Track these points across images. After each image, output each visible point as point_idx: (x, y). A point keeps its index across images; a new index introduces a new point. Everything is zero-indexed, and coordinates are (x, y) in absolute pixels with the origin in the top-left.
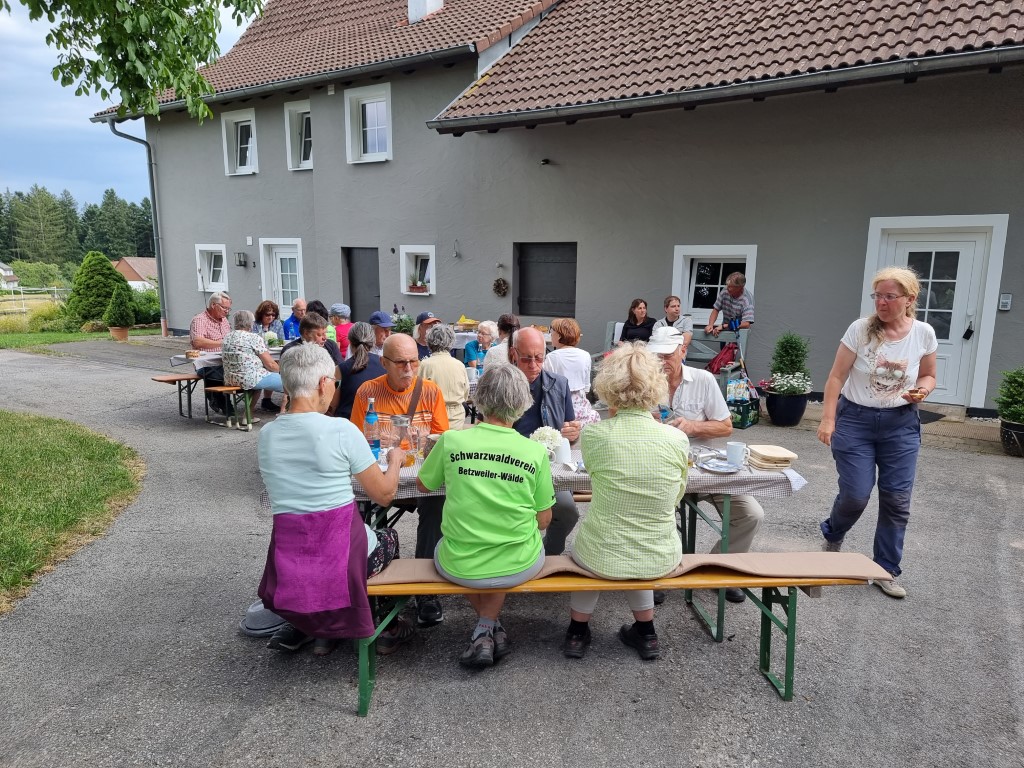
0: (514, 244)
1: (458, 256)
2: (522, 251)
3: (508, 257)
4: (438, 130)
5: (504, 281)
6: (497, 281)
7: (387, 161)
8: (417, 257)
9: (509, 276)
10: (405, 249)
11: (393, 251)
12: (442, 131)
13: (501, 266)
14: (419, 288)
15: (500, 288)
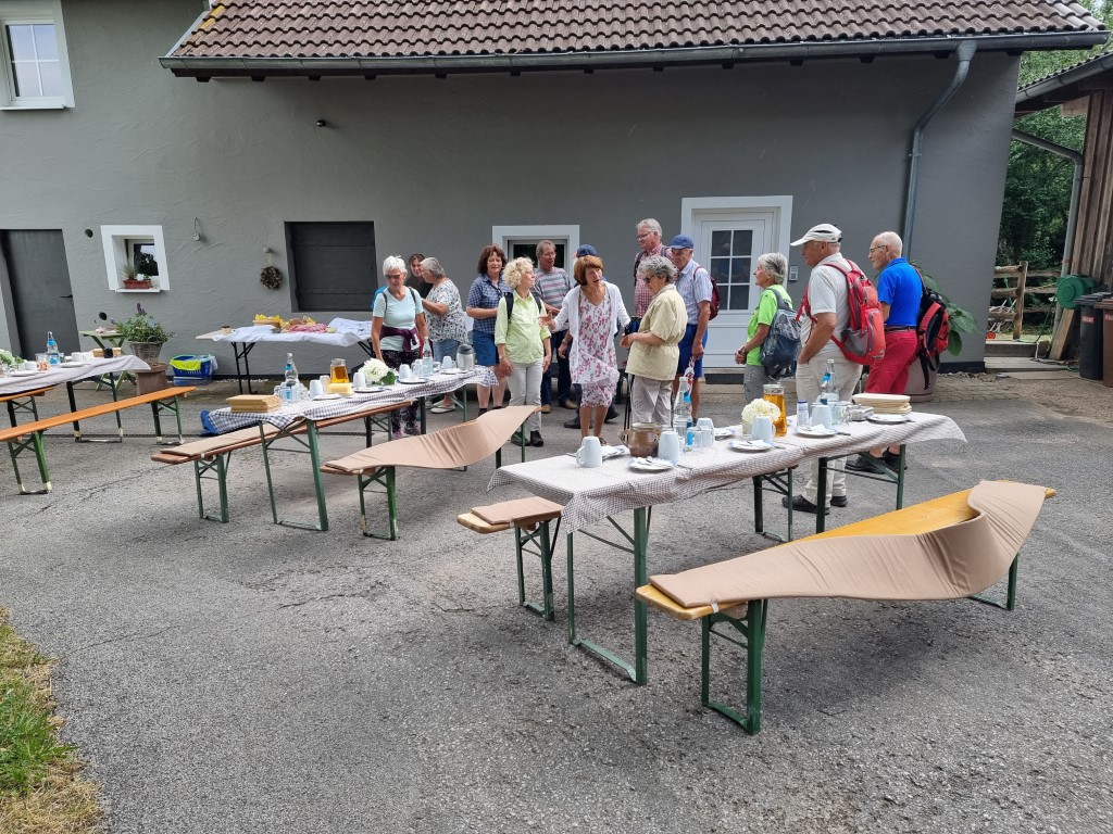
0: (286, 223)
1: (202, 239)
2: (295, 231)
3: (280, 241)
4: (173, 70)
5: (277, 270)
6: (267, 269)
7: (65, 109)
8: (127, 241)
9: (283, 265)
10: (109, 233)
11: (90, 233)
12: (178, 72)
13: (270, 251)
14: (140, 283)
15: (270, 279)
